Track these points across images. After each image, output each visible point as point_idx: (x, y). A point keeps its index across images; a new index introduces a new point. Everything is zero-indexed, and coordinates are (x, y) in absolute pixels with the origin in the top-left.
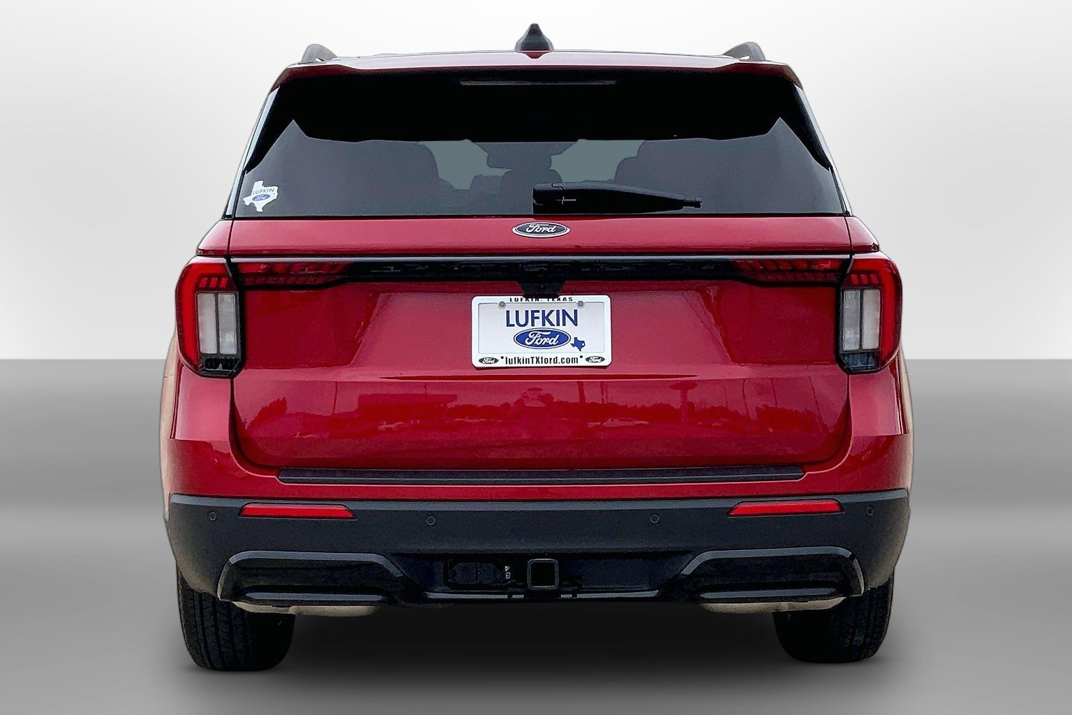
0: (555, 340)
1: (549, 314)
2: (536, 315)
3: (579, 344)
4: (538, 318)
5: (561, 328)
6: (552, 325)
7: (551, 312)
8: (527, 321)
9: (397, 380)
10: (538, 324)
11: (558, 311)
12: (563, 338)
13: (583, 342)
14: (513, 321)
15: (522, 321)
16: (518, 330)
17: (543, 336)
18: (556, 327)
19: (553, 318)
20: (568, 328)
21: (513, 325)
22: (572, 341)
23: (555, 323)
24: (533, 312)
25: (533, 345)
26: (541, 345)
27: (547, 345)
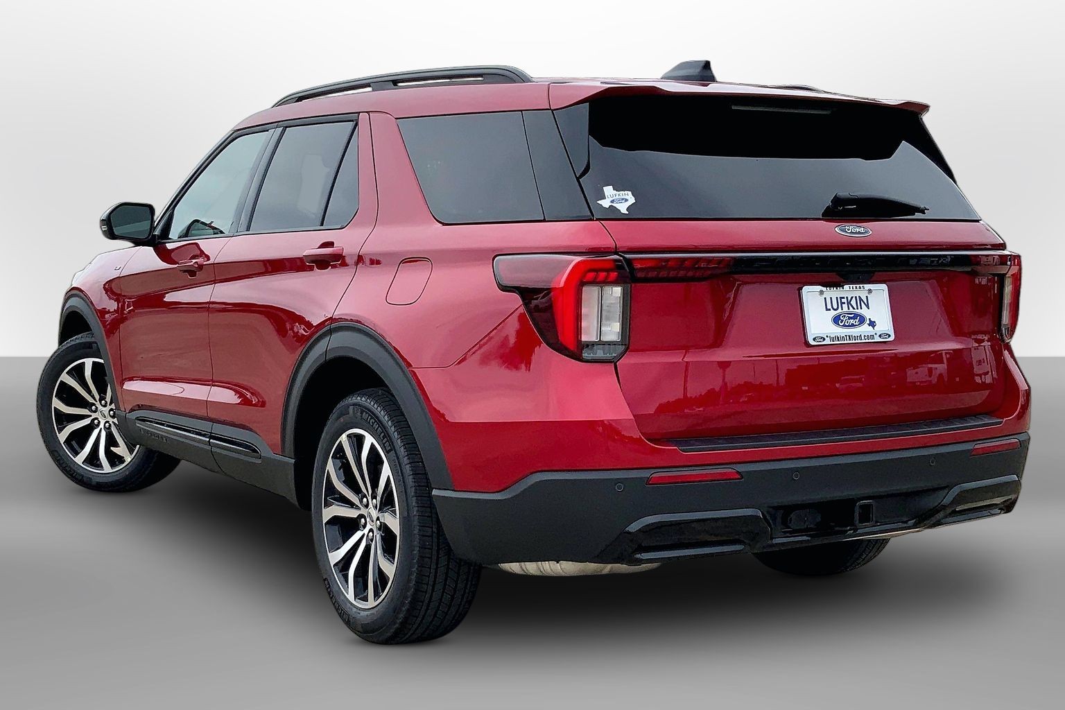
0: (857, 321)
1: (851, 301)
2: (843, 300)
3: (872, 324)
4: (844, 303)
5: (859, 311)
6: (854, 309)
7: (852, 297)
8: (838, 308)
9: (763, 358)
10: (845, 306)
11: (856, 297)
12: (862, 320)
13: (875, 322)
14: (829, 307)
15: (835, 307)
16: (833, 313)
17: (850, 318)
18: (856, 310)
19: (853, 302)
20: (864, 311)
21: (830, 310)
22: (868, 322)
23: (855, 307)
24: (841, 298)
25: (844, 326)
26: (849, 326)
27: (853, 325)
